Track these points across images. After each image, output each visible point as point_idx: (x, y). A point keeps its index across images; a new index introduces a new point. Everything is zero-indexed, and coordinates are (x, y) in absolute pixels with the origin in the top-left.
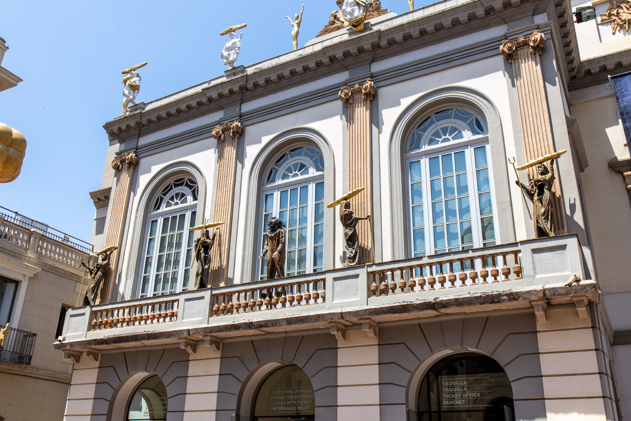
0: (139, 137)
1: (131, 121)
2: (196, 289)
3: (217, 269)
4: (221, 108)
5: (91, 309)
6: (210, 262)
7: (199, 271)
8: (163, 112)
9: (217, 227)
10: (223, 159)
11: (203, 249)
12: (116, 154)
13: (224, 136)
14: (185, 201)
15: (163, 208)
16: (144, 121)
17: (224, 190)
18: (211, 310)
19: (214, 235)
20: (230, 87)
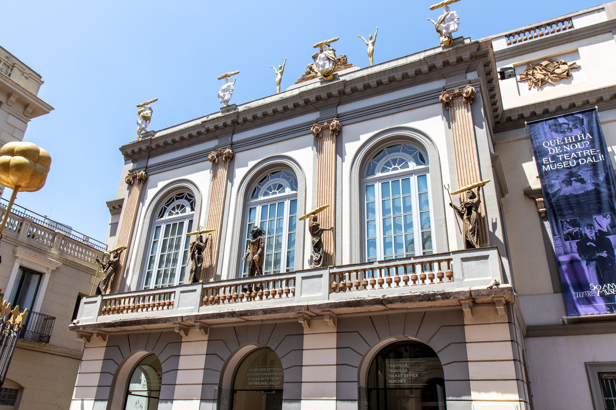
0: (148, 159)
1: (143, 145)
2: (190, 283)
3: (208, 267)
4: (216, 137)
5: (102, 298)
6: (202, 261)
7: (193, 268)
8: (169, 139)
9: (209, 233)
10: (216, 178)
11: (197, 251)
12: (130, 171)
13: (218, 161)
14: (184, 211)
15: (166, 217)
16: (153, 146)
17: (217, 204)
18: (201, 301)
19: (207, 240)
20: (224, 121)
